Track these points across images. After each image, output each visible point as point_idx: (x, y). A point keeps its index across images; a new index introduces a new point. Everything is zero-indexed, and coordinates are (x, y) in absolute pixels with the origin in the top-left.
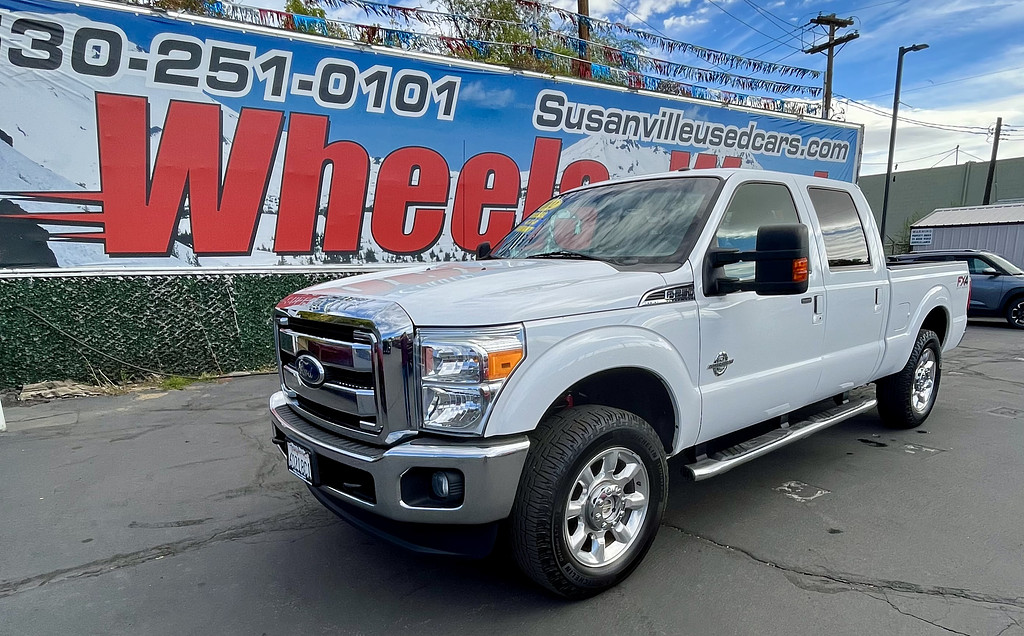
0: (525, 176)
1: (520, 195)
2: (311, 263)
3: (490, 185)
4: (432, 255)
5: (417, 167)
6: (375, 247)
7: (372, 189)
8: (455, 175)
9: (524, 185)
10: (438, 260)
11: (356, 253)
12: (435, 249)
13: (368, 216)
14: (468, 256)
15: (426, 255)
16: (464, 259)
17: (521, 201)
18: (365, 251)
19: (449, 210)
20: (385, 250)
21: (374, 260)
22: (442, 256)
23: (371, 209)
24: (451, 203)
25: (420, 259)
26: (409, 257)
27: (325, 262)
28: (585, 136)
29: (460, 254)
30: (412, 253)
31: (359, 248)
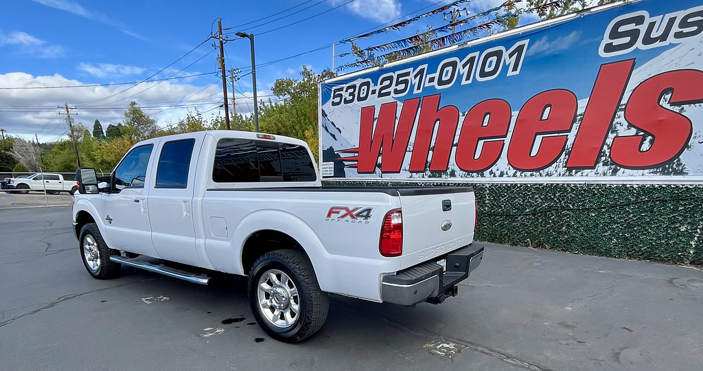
0: (582, 105)
1: (574, 121)
2: (423, 177)
3: (545, 116)
4: (491, 173)
5: (489, 113)
6: (456, 168)
7: (458, 132)
8: (515, 114)
9: (581, 111)
10: (495, 176)
11: (445, 172)
12: (494, 168)
13: (454, 149)
14: (518, 174)
15: (486, 173)
16: (514, 175)
17: (576, 126)
18: (450, 170)
19: (507, 141)
20: (461, 169)
21: (454, 176)
22: (498, 173)
23: (456, 145)
24: (509, 135)
25: (482, 176)
26: (475, 174)
27: (430, 177)
28: (672, 46)
29: (512, 171)
30: (478, 172)
31: (447, 168)
